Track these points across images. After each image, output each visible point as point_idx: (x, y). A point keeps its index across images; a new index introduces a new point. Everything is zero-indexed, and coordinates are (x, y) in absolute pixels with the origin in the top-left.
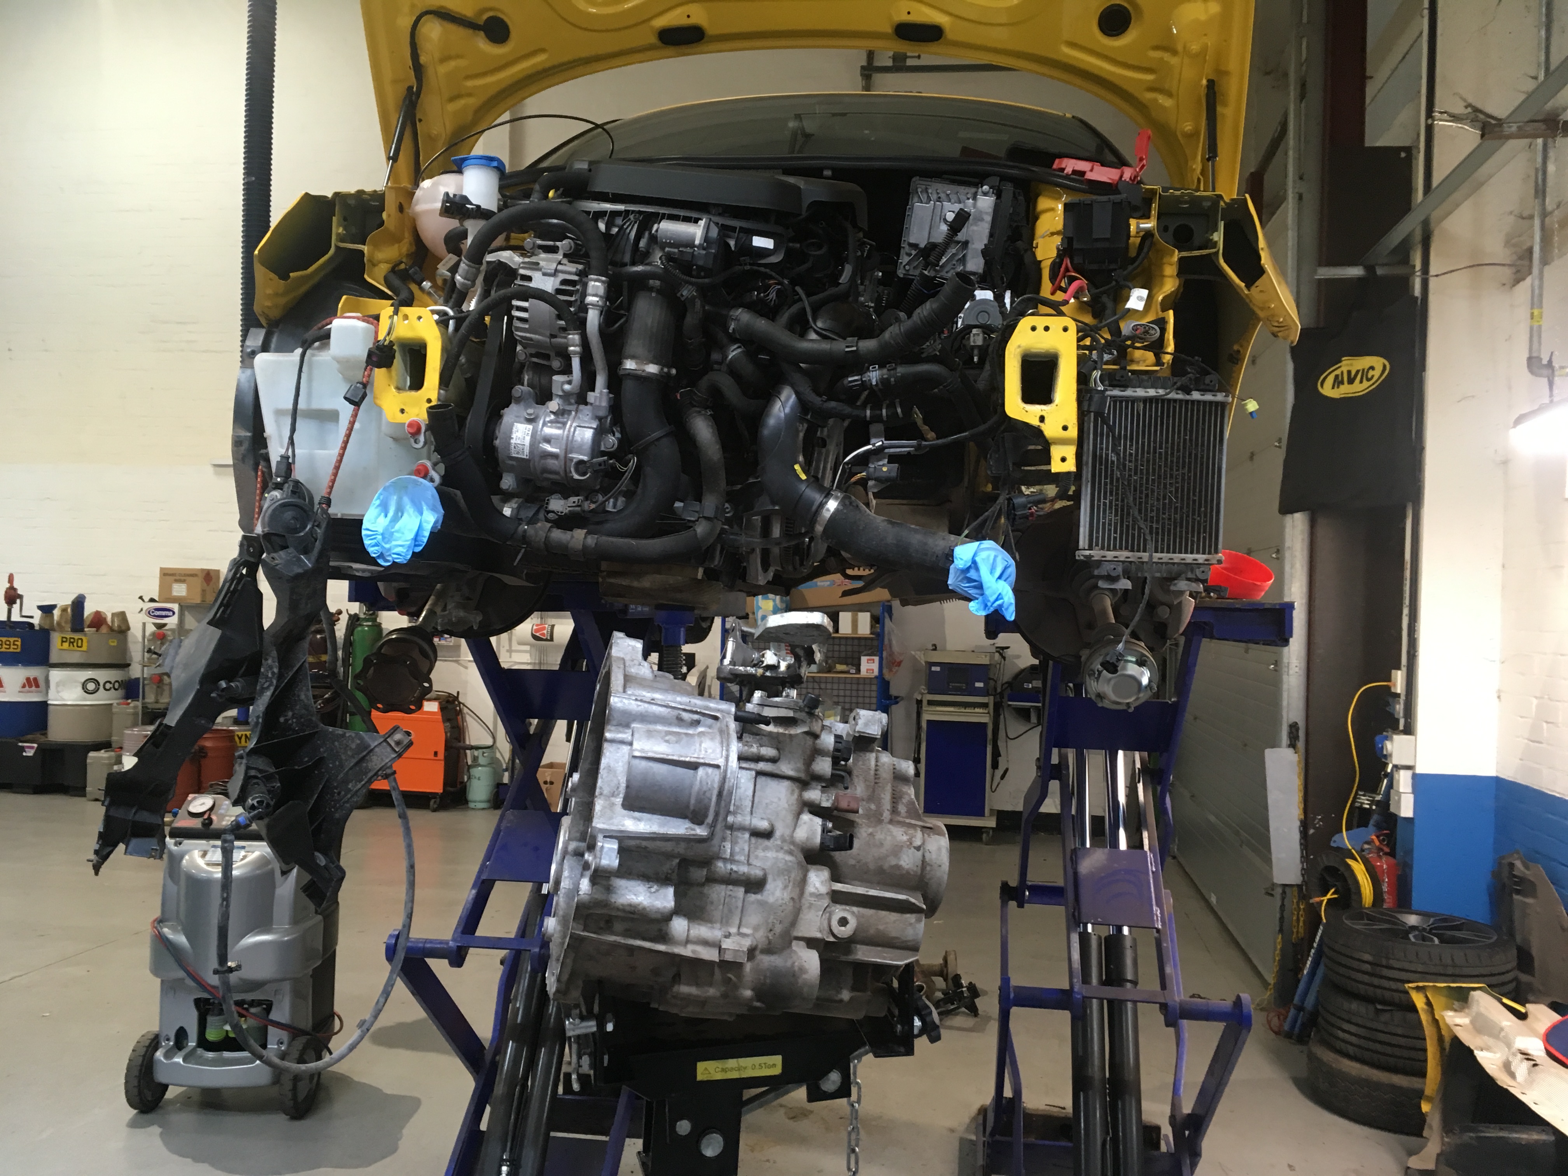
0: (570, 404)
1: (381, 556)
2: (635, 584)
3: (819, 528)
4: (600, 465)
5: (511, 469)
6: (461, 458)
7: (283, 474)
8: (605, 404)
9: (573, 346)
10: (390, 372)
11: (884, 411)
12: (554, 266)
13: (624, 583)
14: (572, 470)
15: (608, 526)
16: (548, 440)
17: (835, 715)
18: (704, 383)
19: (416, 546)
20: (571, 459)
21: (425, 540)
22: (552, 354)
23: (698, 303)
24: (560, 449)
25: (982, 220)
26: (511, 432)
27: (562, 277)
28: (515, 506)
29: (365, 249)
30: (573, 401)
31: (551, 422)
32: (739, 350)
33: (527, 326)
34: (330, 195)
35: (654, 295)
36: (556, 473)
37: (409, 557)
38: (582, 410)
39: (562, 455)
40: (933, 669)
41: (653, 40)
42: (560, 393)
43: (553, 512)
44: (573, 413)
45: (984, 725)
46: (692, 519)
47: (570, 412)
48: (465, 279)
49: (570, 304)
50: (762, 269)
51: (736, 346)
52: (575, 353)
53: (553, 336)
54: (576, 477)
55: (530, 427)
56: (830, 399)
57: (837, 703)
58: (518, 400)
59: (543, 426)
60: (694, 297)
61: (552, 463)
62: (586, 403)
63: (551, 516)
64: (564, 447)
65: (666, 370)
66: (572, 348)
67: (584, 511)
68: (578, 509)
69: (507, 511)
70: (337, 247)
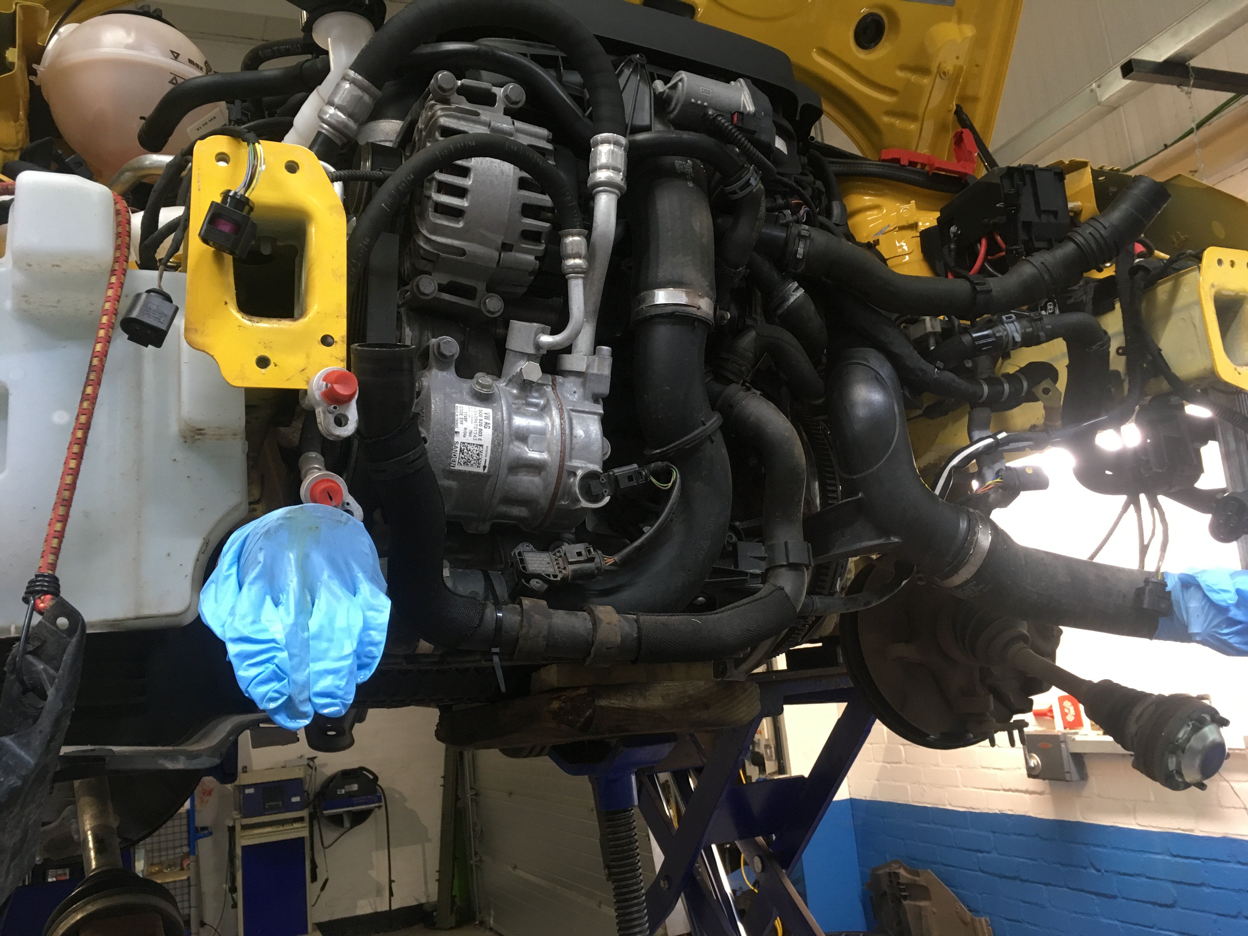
4: (630, 478)
9: (574, 257)
11: (1007, 387)
12: (509, 119)
13: (623, 705)
14: (576, 490)
16: (522, 436)
20: (573, 471)
24: (549, 452)
26: (453, 421)
31: (521, 404)
33: (459, 225)
35: (687, 184)
38: (562, 384)
39: (553, 464)
40: (248, 791)
43: (538, 576)
44: (548, 389)
45: (302, 839)
46: (758, 572)
47: (542, 386)
52: (576, 270)
53: (506, 247)
54: (586, 503)
55: (487, 412)
58: (441, 365)
59: (508, 411)
61: (528, 481)
62: (567, 373)
63: (537, 584)
64: (557, 448)
66: (571, 262)
67: (599, 570)
68: (587, 566)
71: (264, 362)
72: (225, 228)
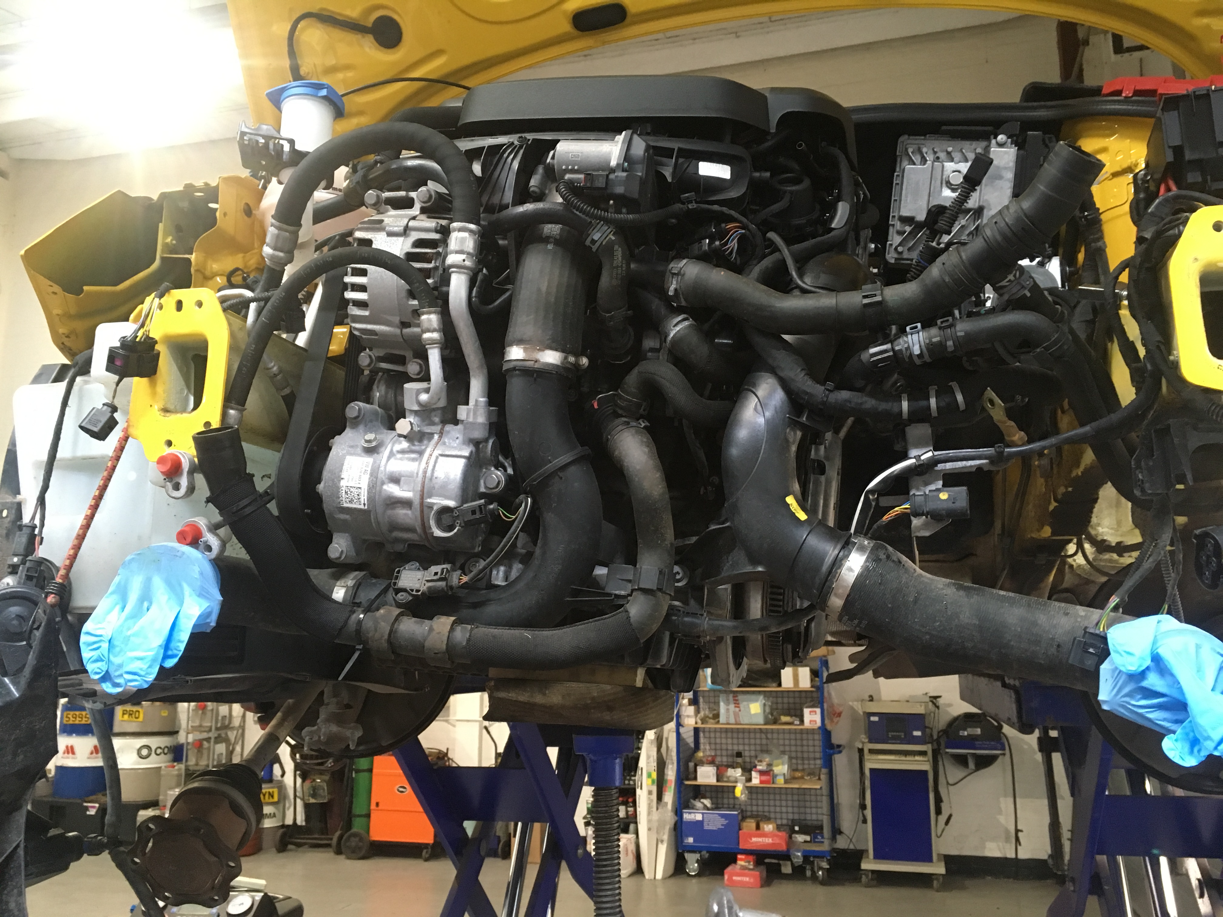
0: (433, 424)
1: (106, 677)
2: (539, 699)
3: (837, 602)
4: (474, 512)
5: (344, 527)
6: (248, 510)
7: (22, 551)
8: (481, 419)
9: (429, 331)
10: (153, 384)
11: (933, 401)
12: (405, 221)
13: (521, 699)
14: (432, 523)
15: (491, 609)
16: (395, 480)
17: (783, 764)
18: (632, 379)
19: (166, 657)
20: (430, 506)
21: (182, 647)
22: (409, 354)
23: (619, 253)
24: (413, 491)
25: (1000, 177)
26: (340, 470)
27: (415, 236)
28: (350, 583)
29: (193, 257)
30: (437, 420)
31: (402, 452)
32: (686, 323)
33: (367, 313)
34: (155, 197)
35: (550, 247)
36: (410, 529)
37: (151, 678)
38: (448, 432)
39: (417, 502)
40: (873, 719)
41: (566, 27)
42: (416, 408)
43: (404, 590)
44: (436, 437)
45: (925, 772)
46: (623, 593)
47: (432, 434)
48: (275, 249)
49: (428, 273)
50: (716, 207)
51: (680, 318)
52: (433, 342)
53: (404, 325)
54: (438, 533)
55: (368, 460)
56: (839, 387)
57: (783, 752)
58: (356, 422)
59: (389, 458)
60: (610, 245)
61: (403, 515)
62: (456, 422)
63: (401, 596)
64: (419, 488)
65: (572, 359)
66: (426, 336)
67: (451, 588)
68: (442, 584)
69: (339, 594)
70: (163, 259)
71: (169, 443)
72: (118, 363)
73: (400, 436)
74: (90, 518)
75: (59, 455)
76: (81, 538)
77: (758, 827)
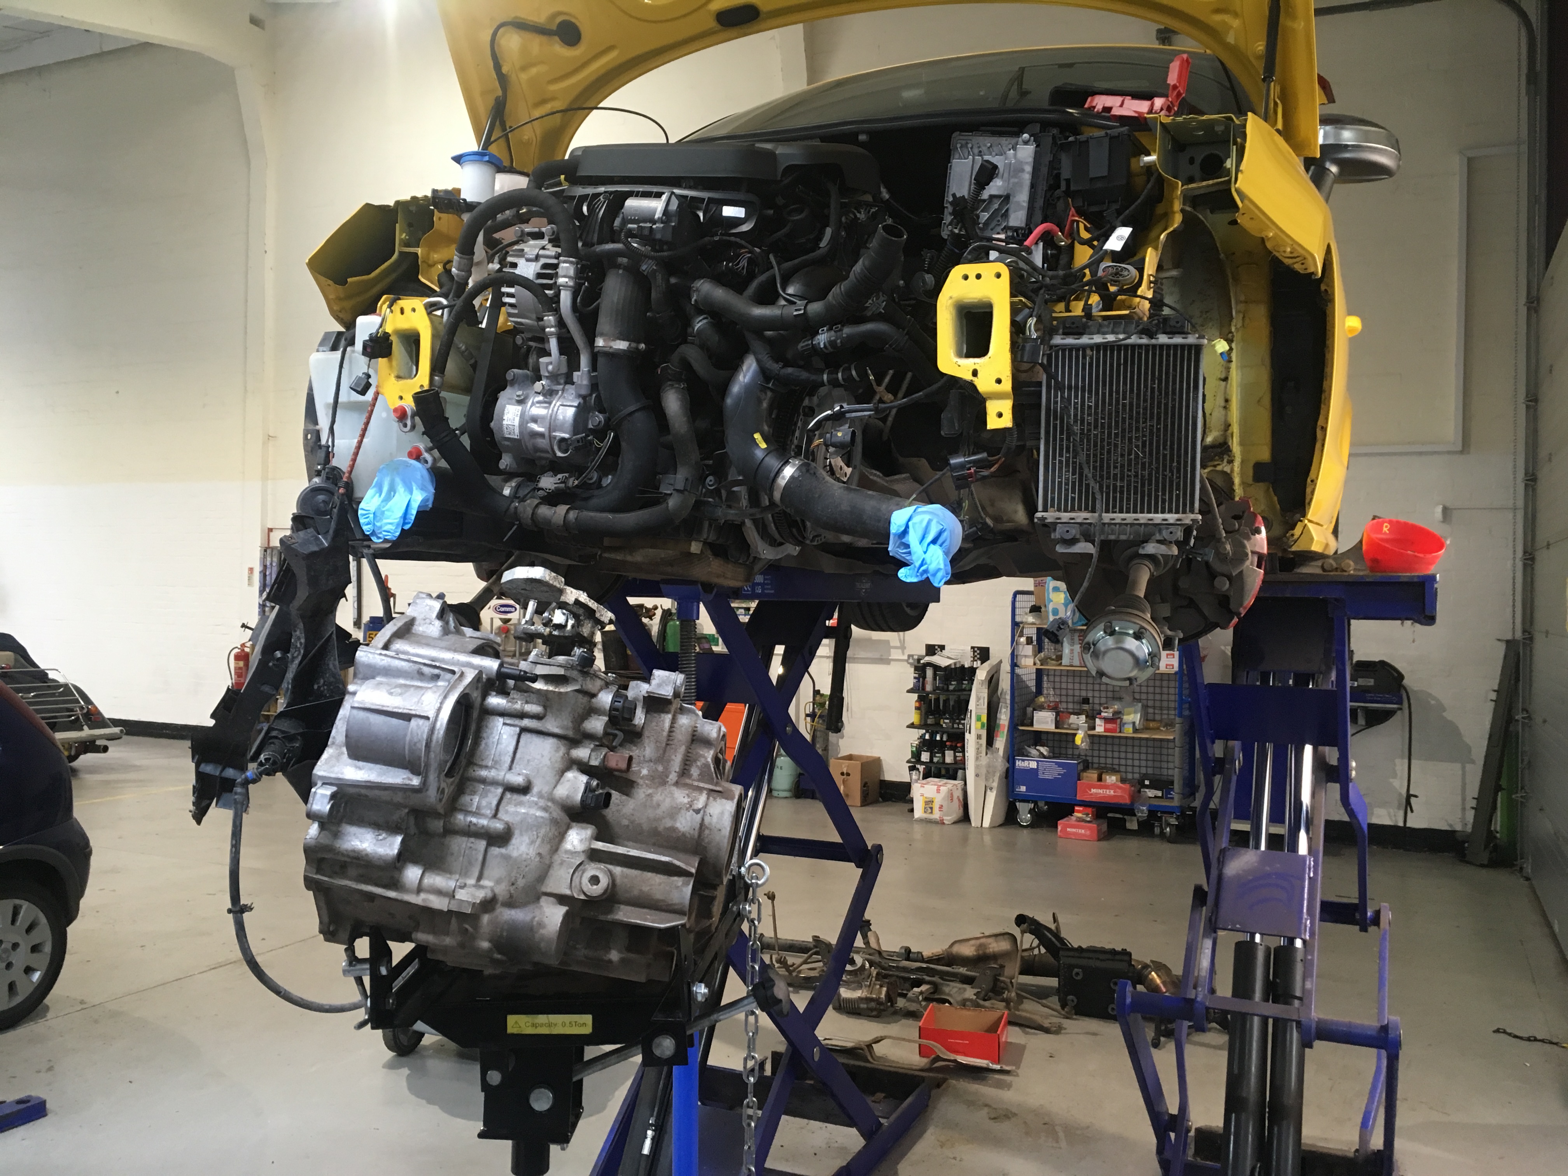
0: (559, 384)
1: (374, 533)
2: (629, 558)
3: (777, 497)
4: (578, 441)
5: (508, 450)
6: (447, 440)
7: (322, 462)
8: (585, 382)
9: (550, 326)
10: (390, 361)
11: (840, 375)
12: (537, 250)
13: (618, 558)
14: (556, 448)
15: (594, 502)
16: (535, 420)
17: (1135, 712)
18: (675, 357)
19: (404, 524)
20: (555, 437)
21: (413, 518)
23: (659, 277)
24: (545, 427)
25: (1023, 170)
26: (503, 414)
27: (543, 261)
28: (514, 484)
29: (419, 251)
30: (562, 381)
31: (539, 402)
32: (705, 321)
33: (516, 311)
34: (392, 204)
35: (621, 271)
36: (545, 451)
37: (398, 534)
38: (567, 390)
39: (547, 434)
41: (712, 24)
42: (547, 374)
43: (542, 489)
44: (560, 393)
46: (669, 492)
47: (557, 391)
48: (458, 270)
49: (549, 287)
50: (732, 239)
51: (701, 318)
52: (552, 334)
53: (536, 321)
54: (559, 454)
55: (520, 408)
56: (786, 365)
57: (1139, 700)
58: (513, 383)
59: (531, 407)
60: (654, 271)
61: (542, 443)
62: (573, 383)
63: (541, 493)
64: (548, 426)
65: (634, 345)
66: (547, 330)
67: (568, 488)
68: (563, 485)
69: (507, 492)
70: (399, 251)
71: (401, 398)
72: (369, 350)
73: (536, 393)
74: (360, 443)
75: (340, 400)
76: (356, 454)
77: (1100, 779)
